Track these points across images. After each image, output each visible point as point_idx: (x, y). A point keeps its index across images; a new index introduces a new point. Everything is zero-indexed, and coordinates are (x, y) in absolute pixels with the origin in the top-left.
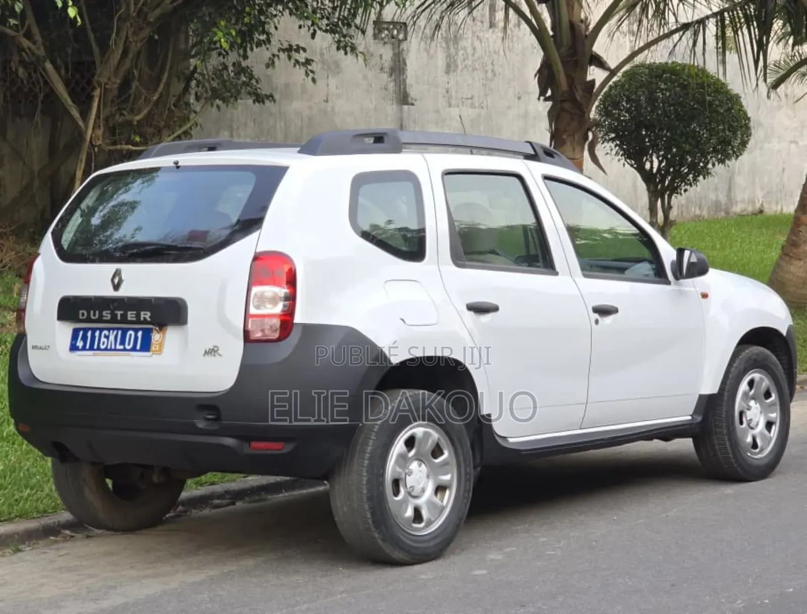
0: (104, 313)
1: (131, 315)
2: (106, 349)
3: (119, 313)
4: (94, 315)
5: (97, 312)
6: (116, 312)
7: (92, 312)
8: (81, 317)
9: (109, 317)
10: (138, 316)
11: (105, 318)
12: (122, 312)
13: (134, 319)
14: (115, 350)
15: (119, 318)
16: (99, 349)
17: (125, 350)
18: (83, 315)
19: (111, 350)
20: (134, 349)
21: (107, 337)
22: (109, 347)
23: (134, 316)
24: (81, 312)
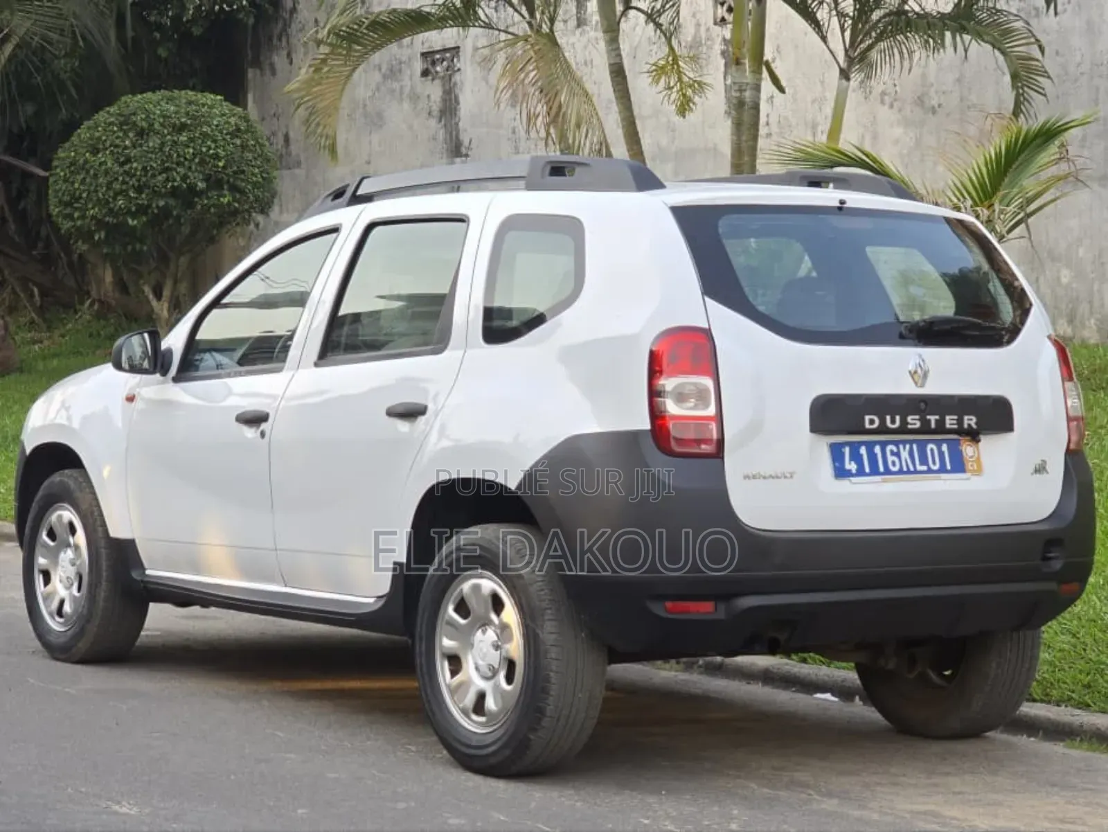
0: (909, 419)
1: (950, 421)
2: (901, 472)
3: (933, 419)
4: (893, 422)
5: (898, 418)
6: (928, 417)
7: (888, 418)
8: (867, 426)
9: (918, 425)
10: (960, 422)
11: (910, 426)
12: (937, 417)
13: (956, 427)
14: (916, 472)
15: (933, 425)
16: (888, 472)
17: (930, 471)
18: (872, 422)
19: (909, 472)
20: (943, 470)
21: (898, 454)
22: (905, 469)
23: (955, 422)
24: (867, 418)
